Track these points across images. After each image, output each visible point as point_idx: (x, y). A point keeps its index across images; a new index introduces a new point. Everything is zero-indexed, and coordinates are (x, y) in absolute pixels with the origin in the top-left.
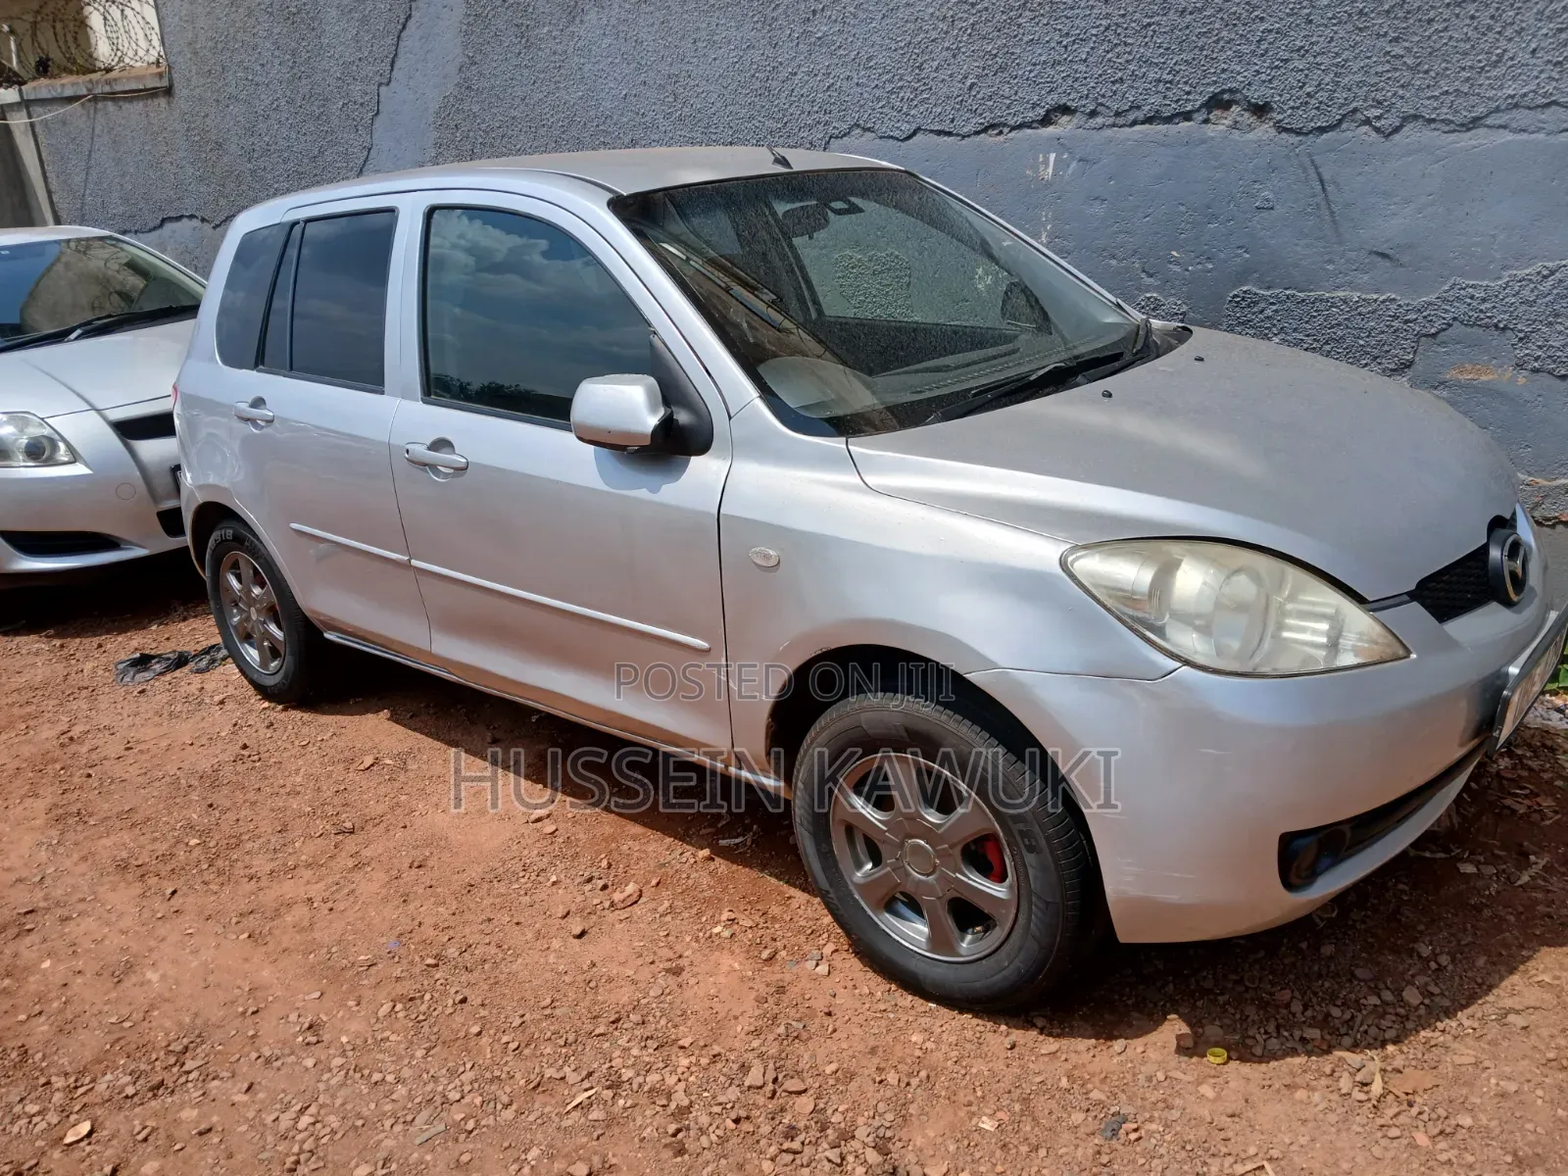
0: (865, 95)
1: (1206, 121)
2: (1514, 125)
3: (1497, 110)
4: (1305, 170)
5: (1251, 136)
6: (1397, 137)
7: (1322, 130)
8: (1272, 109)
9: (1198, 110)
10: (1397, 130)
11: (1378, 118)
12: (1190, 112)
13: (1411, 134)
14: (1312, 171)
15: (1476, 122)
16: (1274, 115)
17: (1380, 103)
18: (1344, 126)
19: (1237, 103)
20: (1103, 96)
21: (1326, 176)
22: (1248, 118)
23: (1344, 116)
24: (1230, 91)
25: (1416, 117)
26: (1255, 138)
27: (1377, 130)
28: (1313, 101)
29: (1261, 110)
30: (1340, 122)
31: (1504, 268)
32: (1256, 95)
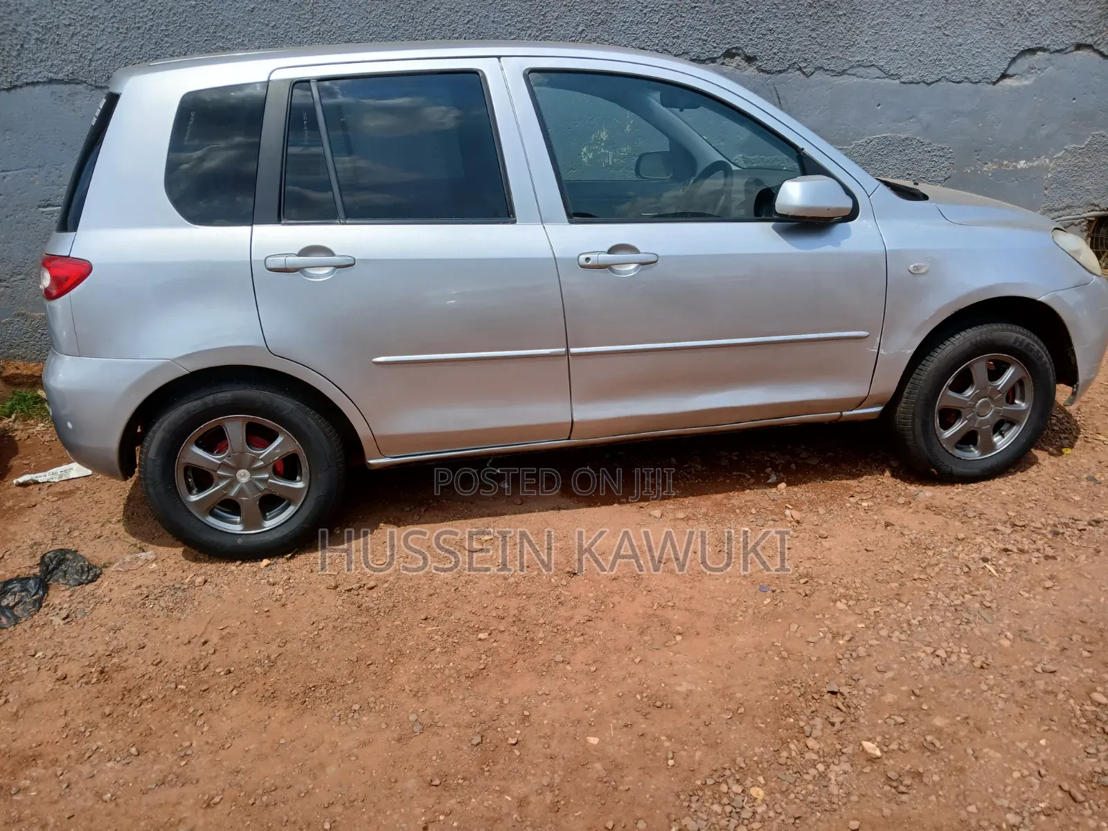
0: (500, 30)
1: (723, 64)
2: (858, 74)
3: (852, 67)
4: (771, 92)
5: (745, 73)
6: (812, 77)
7: (780, 72)
8: (756, 59)
9: (719, 57)
10: (812, 74)
11: (805, 67)
12: (715, 58)
13: (819, 76)
14: (774, 93)
15: (844, 72)
16: (757, 63)
17: (806, 60)
18: (790, 70)
19: (739, 55)
20: (667, 45)
21: (781, 96)
22: (744, 64)
23: (790, 65)
24: (737, 48)
25: (820, 68)
26: (748, 74)
27: (803, 73)
28: (776, 57)
29: (750, 59)
30: (788, 68)
31: (854, 140)
32: (749, 51)
